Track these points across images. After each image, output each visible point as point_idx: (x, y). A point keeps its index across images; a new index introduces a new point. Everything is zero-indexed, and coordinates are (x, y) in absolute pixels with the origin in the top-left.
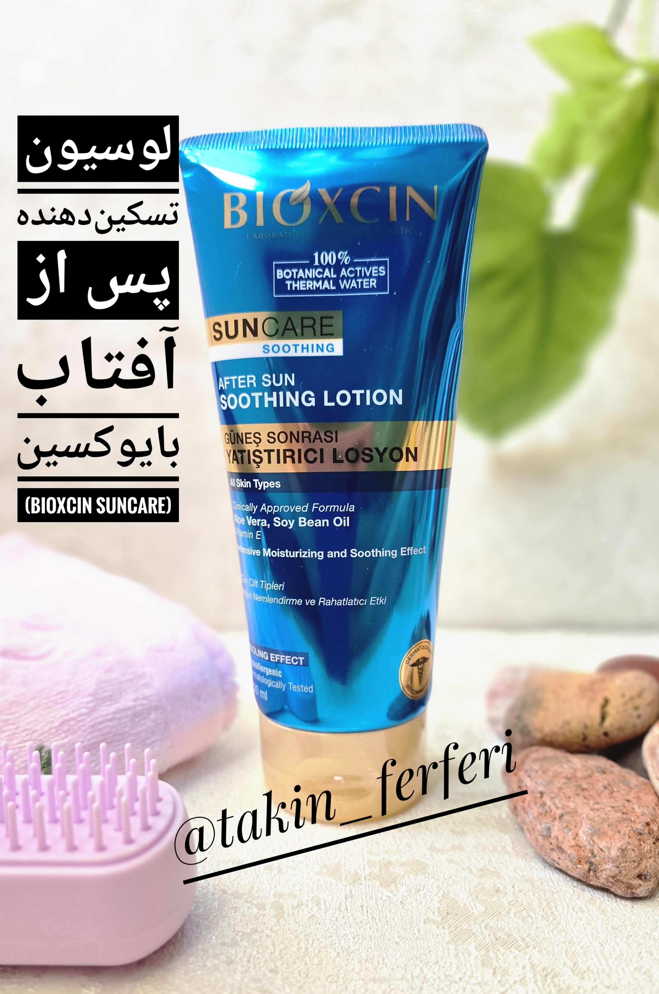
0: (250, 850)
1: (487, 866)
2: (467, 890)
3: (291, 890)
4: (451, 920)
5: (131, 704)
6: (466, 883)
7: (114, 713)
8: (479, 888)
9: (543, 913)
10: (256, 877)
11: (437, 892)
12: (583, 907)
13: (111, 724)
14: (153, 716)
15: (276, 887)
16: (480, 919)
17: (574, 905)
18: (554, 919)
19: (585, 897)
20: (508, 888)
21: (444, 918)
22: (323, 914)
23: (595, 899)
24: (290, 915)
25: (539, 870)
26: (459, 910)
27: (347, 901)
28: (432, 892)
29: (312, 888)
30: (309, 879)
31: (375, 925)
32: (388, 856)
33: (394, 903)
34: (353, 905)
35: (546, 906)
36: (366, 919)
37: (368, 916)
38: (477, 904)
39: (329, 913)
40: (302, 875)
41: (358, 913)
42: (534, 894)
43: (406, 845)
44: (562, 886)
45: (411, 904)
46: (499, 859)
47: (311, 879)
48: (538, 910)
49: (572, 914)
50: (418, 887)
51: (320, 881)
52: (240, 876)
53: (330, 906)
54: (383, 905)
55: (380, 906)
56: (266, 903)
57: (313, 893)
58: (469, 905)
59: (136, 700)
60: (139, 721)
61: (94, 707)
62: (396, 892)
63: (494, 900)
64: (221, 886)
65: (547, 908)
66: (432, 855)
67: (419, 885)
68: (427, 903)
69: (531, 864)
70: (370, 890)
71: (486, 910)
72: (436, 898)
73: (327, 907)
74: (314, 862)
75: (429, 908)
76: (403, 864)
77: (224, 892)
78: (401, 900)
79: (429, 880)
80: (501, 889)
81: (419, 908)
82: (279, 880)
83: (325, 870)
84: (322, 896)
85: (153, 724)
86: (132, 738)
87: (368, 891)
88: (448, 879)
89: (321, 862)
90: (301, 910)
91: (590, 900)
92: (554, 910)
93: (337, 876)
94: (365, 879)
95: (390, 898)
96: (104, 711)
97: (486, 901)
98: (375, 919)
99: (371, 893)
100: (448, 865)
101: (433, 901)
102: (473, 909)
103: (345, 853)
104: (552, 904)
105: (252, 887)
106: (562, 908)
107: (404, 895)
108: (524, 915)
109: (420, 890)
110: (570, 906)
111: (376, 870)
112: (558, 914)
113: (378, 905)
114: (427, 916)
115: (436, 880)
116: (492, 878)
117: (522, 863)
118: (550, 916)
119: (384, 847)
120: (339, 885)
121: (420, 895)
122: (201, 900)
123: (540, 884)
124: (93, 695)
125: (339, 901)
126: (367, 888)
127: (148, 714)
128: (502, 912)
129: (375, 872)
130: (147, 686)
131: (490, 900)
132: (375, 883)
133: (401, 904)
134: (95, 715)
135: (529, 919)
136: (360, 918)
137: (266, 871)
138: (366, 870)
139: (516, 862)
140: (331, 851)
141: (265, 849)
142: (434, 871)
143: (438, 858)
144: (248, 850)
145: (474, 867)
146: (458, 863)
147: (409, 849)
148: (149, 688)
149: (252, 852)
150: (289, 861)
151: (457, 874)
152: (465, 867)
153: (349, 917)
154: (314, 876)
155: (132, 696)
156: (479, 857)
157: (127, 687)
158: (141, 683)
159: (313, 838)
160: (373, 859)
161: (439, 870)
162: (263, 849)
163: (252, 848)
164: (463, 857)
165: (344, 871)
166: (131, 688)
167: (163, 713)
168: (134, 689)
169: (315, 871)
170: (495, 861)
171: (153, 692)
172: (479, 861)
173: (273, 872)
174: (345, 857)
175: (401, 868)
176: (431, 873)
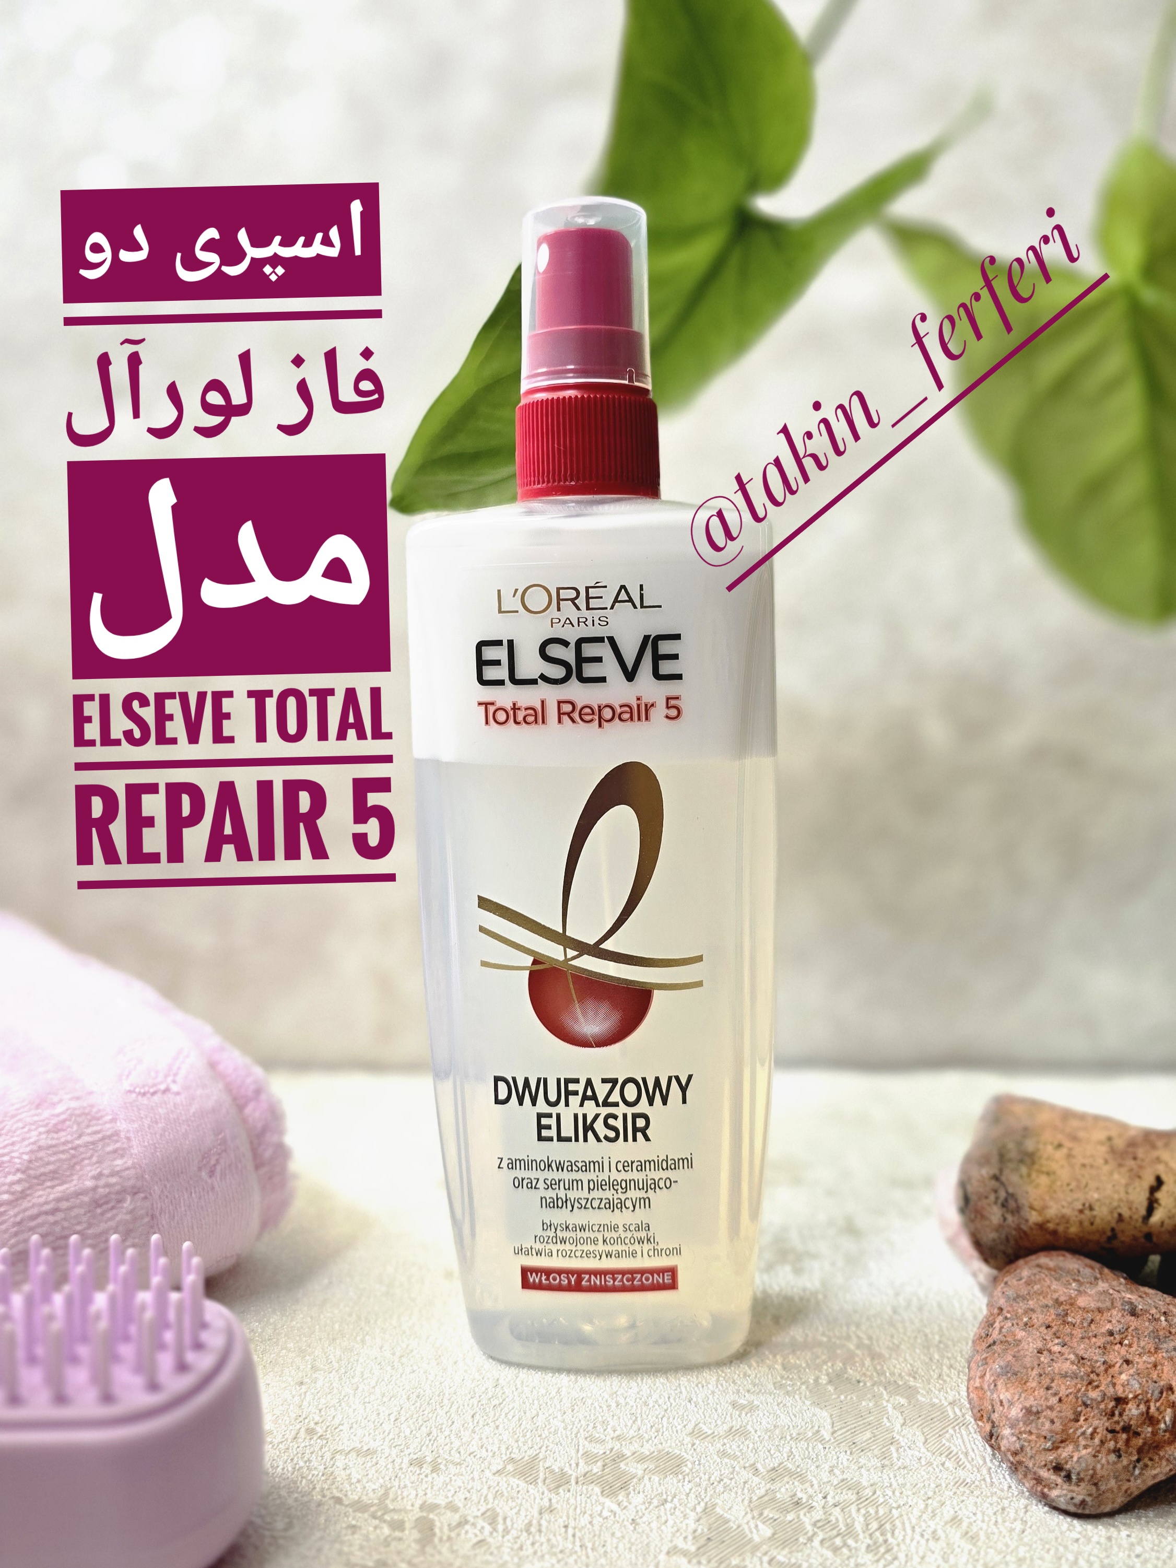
0: (389, 1434)
1: (785, 1463)
2: (746, 1502)
3: (450, 1499)
4: (713, 1552)
5: (89, 1184)
6: (746, 1491)
7: (59, 1200)
8: (766, 1498)
9: (869, 1542)
10: (393, 1478)
11: (695, 1505)
12: (939, 1531)
13: (51, 1219)
14: (128, 1204)
15: (425, 1494)
16: (761, 1549)
17: (923, 1528)
18: (888, 1551)
19: (944, 1515)
20: (815, 1499)
21: (702, 1547)
22: (500, 1538)
23: (962, 1518)
24: (445, 1538)
25: (871, 1471)
26: (728, 1535)
27: (541, 1518)
28: (686, 1505)
29: (486, 1497)
30: (482, 1482)
31: (584, 1558)
32: (619, 1445)
33: (620, 1523)
34: (552, 1524)
35: (877, 1530)
36: (570, 1547)
37: (574, 1543)
38: (761, 1526)
39: (509, 1537)
40: (472, 1475)
41: (559, 1538)
42: (859, 1510)
43: (652, 1427)
44: (907, 1497)
45: (649, 1523)
46: (806, 1452)
47: (487, 1482)
48: (861, 1536)
49: (918, 1542)
51: (500, 1485)
52: (367, 1475)
53: (512, 1526)
54: (602, 1525)
55: (597, 1528)
56: (406, 1519)
57: (487, 1504)
58: (746, 1527)
59: (97, 1177)
60: (102, 1214)
61: (22, 1192)
62: (625, 1504)
63: (789, 1518)
64: (335, 1491)
65: (878, 1534)
67: (666, 1493)
68: (675, 1523)
69: (860, 1460)
70: (583, 1501)
71: (774, 1534)
72: (692, 1514)
73: (507, 1527)
74: (494, 1453)
75: (678, 1530)
76: (642, 1459)
77: (338, 1501)
78: (633, 1517)
79: (683, 1486)
80: (804, 1501)
81: (662, 1531)
82: (432, 1483)
83: (510, 1468)
84: (501, 1508)
85: (128, 1217)
86: (90, 1242)
87: (579, 1502)
88: (716, 1483)
89: (506, 1454)
90: (463, 1532)
91: (952, 1520)
92: (889, 1535)
93: (530, 1478)
94: (577, 1483)
95: (615, 1514)
96: (40, 1196)
97: (775, 1520)
98: (586, 1548)
99: (583, 1505)
100: (719, 1460)
101: (686, 1520)
102: (752, 1532)
103: (548, 1440)
104: (888, 1526)
105: (386, 1494)
106: (903, 1533)
107: (638, 1508)
108: (837, 1543)
109: (666, 1501)
110: (918, 1530)
111: (596, 1468)
112: (894, 1542)
113: (593, 1525)
114: (674, 1543)
115: (696, 1486)
116: (791, 1482)
117: (844, 1458)
118: (881, 1546)
119: (614, 1431)
120: (531, 1491)
121: (665, 1510)
122: (299, 1513)
123: (871, 1494)
124: (23, 1172)
125: (528, 1517)
126: (579, 1498)
127: (119, 1201)
128: (800, 1539)
129: (595, 1470)
130: (119, 1153)
131: (782, 1518)
132: (592, 1490)
133: (631, 1524)
134: (25, 1204)
135: (845, 1550)
136: (561, 1546)
137: (411, 1468)
138: (579, 1468)
139: (835, 1457)
140: (524, 1436)
141: (414, 1432)
142: (694, 1470)
143: (703, 1450)
144: (386, 1433)
145: (762, 1465)
146: (735, 1458)
147: (656, 1434)
148: (122, 1156)
149: (391, 1436)
150: (453, 1452)
151: (732, 1476)
152: (747, 1465)
153: (542, 1544)
154: (491, 1477)
155: (91, 1171)
156: (773, 1448)
157: (83, 1156)
158: (109, 1149)
159: (497, 1414)
160: (593, 1450)
161: (702, 1468)
162: (412, 1431)
163: (392, 1431)
164: (745, 1449)
165: (542, 1469)
166: (90, 1158)
167: (146, 1198)
168: (94, 1159)
169: (494, 1468)
170: (800, 1456)
171: (130, 1163)
172: (771, 1455)
173: (423, 1470)
174: (547, 1447)
175: (639, 1465)
176: (688, 1475)
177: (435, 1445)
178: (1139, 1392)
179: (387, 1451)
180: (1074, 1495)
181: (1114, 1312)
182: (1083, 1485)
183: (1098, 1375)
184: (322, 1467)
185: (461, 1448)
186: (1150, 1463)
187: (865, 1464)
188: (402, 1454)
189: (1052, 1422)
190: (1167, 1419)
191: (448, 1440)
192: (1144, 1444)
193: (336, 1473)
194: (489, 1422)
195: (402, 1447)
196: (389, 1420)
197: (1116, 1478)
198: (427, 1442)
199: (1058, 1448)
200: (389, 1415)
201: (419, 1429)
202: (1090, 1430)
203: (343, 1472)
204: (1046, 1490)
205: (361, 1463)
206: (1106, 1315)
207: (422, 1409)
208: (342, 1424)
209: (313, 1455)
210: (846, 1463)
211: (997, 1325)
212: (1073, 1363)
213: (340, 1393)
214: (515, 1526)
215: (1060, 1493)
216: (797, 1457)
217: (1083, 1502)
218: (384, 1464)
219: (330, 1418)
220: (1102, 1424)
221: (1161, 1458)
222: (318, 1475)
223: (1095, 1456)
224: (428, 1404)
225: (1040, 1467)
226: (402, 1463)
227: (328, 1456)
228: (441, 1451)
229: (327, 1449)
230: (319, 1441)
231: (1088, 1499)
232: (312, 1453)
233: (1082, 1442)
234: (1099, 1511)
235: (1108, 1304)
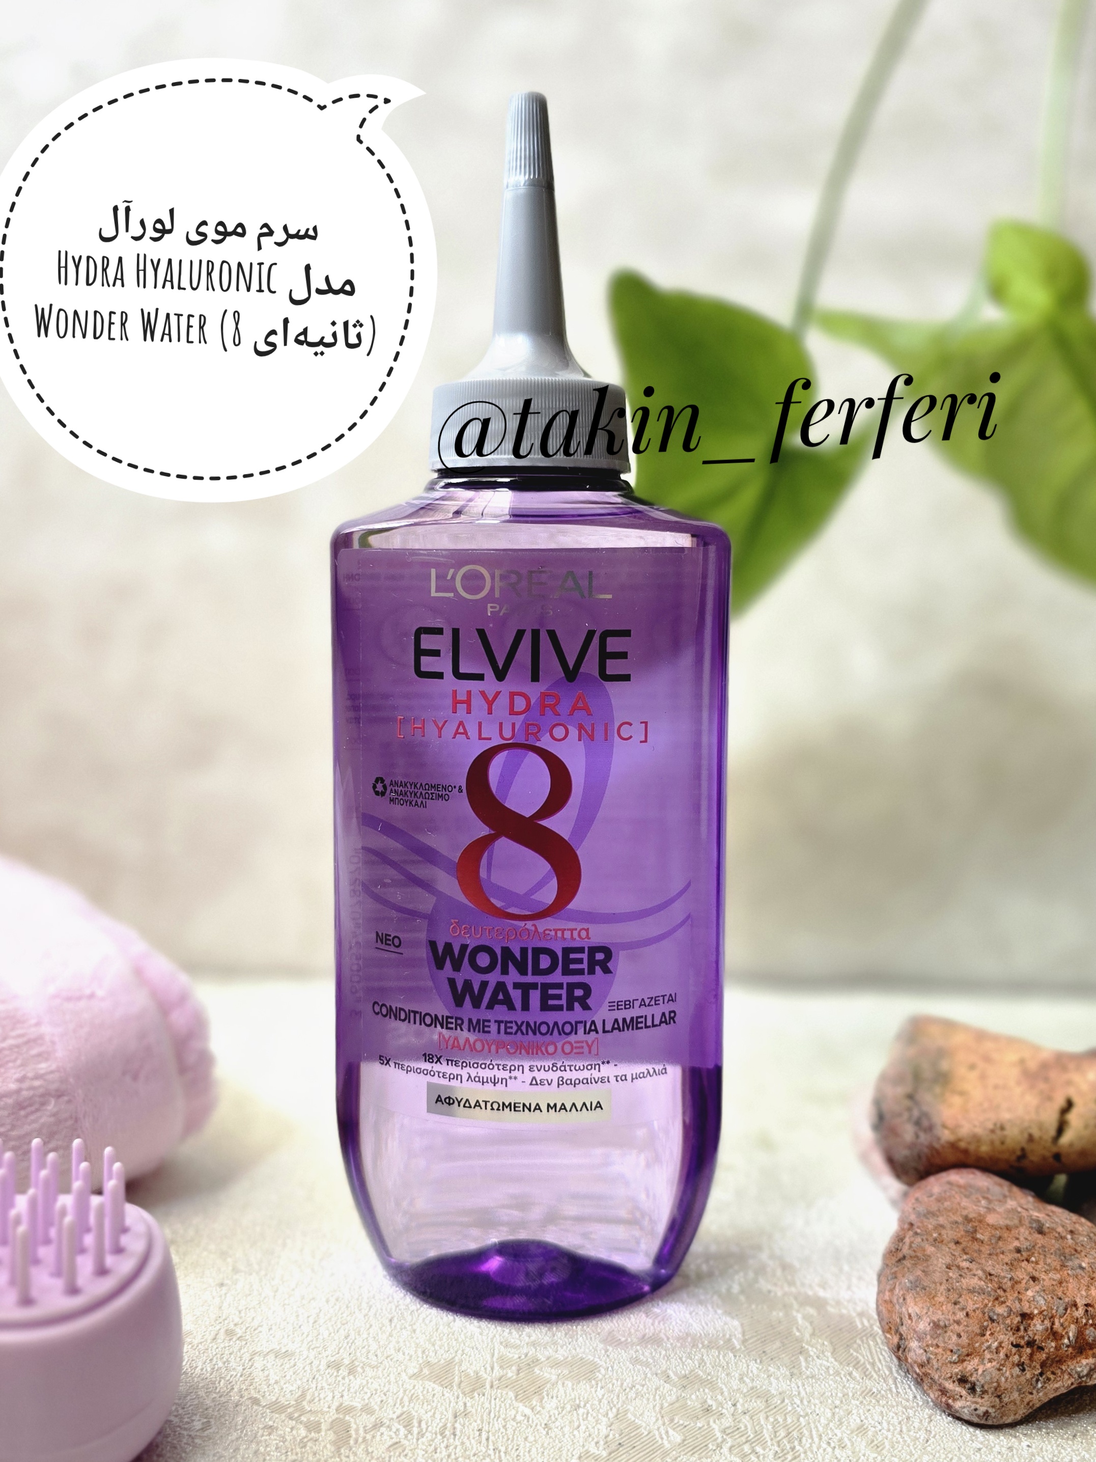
0: (307, 1336)
1: (697, 1371)
2: (657, 1409)
3: (367, 1401)
4: (624, 1456)
5: (13, 1086)
6: (657, 1397)
8: (677, 1405)
9: (777, 1449)
10: (310, 1380)
11: (608, 1410)
12: (846, 1439)
14: (51, 1107)
15: (342, 1396)
16: (671, 1455)
17: (830, 1436)
19: (851, 1423)
20: (725, 1406)
21: (614, 1452)
22: (415, 1440)
23: (867, 1427)
24: (360, 1440)
25: (780, 1379)
26: (639, 1440)
27: (456, 1422)
28: (598, 1410)
29: (402, 1399)
30: (398, 1384)
32: (534, 1350)
33: (534, 1426)
34: (466, 1428)
35: (785, 1437)
36: (484, 1450)
37: (488, 1446)
38: (671, 1432)
39: (424, 1439)
40: (388, 1378)
41: (473, 1441)
42: (767, 1417)
43: (567, 1333)
44: (815, 1405)
45: (562, 1428)
46: (718, 1360)
47: (403, 1385)
48: (769, 1443)
49: (824, 1450)
50: (577, 1402)
51: (416, 1388)
52: (285, 1376)
53: (427, 1429)
54: (516, 1429)
55: (510, 1431)
56: (322, 1420)
57: (403, 1407)
58: (657, 1433)
59: (21, 1080)
60: (26, 1116)
62: (539, 1408)
63: (699, 1425)
64: (253, 1392)
65: (785, 1441)
66: (607, 1351)
67: (579, 1398)
68: (587, 1428)
69: (770, 1368)
70: (498, 1405)
71: (684, 1440)
72: (605, 1419)
73: (422, 1430)
74: (411, 1356)
75: (590, 1435)
76: (556, 1364)
77: (256, 1401)
78: (546, 1422)
79: (596, 1391)
80: (714, 1408)
81: (574, 1436)
82: (349, 1385)
83: (426, 1371)
84: (417, 1412)
85: (52, 1119)
86: (12, 1143)
87: (493, 1406)
88: (628, 1390)
89: (423, 1358)
90: (379, 1434)
91: (858, 1429)
92: (796, 1443)
93: (446, 1381)
94: (492, 1387)
95: (529, 1419)
97: (685, 1426)
98: (500, 1452)
99: (497, 1409)
100: (631, 1366)
101: (598, 1426)
102: (662, 1439)
103: (464, 1344)
104: (795, 1434)
105: (303, 1395)
106: (810, 1441)
107: (551, 1413)
108: (746, 1450)
109: (579, 1406)
110: (824, 1438)
111: (511, 1373)
112: (802, 1450)
113: (506, 1430)
114: (586, 1448)
115: (609, 1392)
116: (701, 1390)
117: (754, 1367)
118: (788, 1453)
119: (529, 1337)
120: (447, 1395)
121: (578, 1415)
122: (216, 1413)
123: (779, 1402)
125: (443, 1421)
126: (493, 1401)
127: (43, 1104)
128: (710, 1446)
129: (510, 1375)
130: (43, 1056)
131: (692, 1425)
132: (507, 1394)
133: (544, 1429)
136: (475, 1449)
137: (329, 1370)
138: (495, 1371)
139: (745, 1365)
140: (441, 1340)
141: (333, 1334)
142: (607, 1376)
143: (616, 1356)
144: (305, 1335)
145: (673, 1372)
146: (647, 1365)
147: (570, 1340)
148: (47, 1060)
149: (310, 1338)
150: (370, 1354)
151: (644, 1382)
152: (659, 1372)
153: (455, 1448)
154: (407, 1380)
155: (15, 1073)
156: (684, 1355)
157: (8, 1059)
158: (34, 1052)
159: (414, 1319)
160: (508, 1354)
161: (615, 1374)
162: (330, 1334)
163: (311, 1333)
164: (657, 1356)
165: (457, 1372)
166: (15, 1061)
167: (69, 1102)
168: (19, 1062)
169: (411, 1371)
170: (710, 1364)
171: (54, 1067)
172: (683, 1363)
173: (340, 1372)
174: (463, 1351)
175: (553, 1370)
176: (601, 1380)
177: (353, 1347)
178: (1044, 1308)
179: (305, 1353)
180: (978, 1406)
181: (1022, 1230)
182: (986, 1397)
183: (1005, 1291)
184: (241, 1368)
185: (379, 1351)
186: (1052, 1377)
187: (774, 1373)
188: (320, 1356)
189: (959, 1336)
190: (1071, 1334)
191: (365, 1343)
192: (1047, 1358)
193: (254, 1374)
194: (407, 1326)
195: (321, 1349)
196: (308, 1322)
197: (1019, 1390)
198: (345, 1345)
199: (963, 1361)
200: (308, 1317)
201: (338, 1332)
202: (996, 1344)
203: (261, 1373)
204: (950, 1401)
205: (280, 1364)
206: (1014, 1232)
207: (340, 1312)
208: (261, 1326)
209: (232, 1356)
210: (755, 1371)
211: (907, 1240)
212: (980, 1279)
213: (260, 1294)
214: (430, 1428)
215: (965, 1404)
216: (708, 1365)
217: (986, 1413)
218: (302, 1366)
219: (249, 1320)
220: (1007, 1338)
221: (1063, 1372)
222: (236, 1375)
223: (999, 1370)
224: (347, 1307)
225: (946, 1379)
226: (320, 1365)
227: (247, 1357)
228: (358, 1354)
229: (246, 1350)
230: (238, 1342)
231: (991, 1410)
232: (230, 1354)
233: (988, 1356)
234: (1001, 1422)
235: (1016, 1222)
